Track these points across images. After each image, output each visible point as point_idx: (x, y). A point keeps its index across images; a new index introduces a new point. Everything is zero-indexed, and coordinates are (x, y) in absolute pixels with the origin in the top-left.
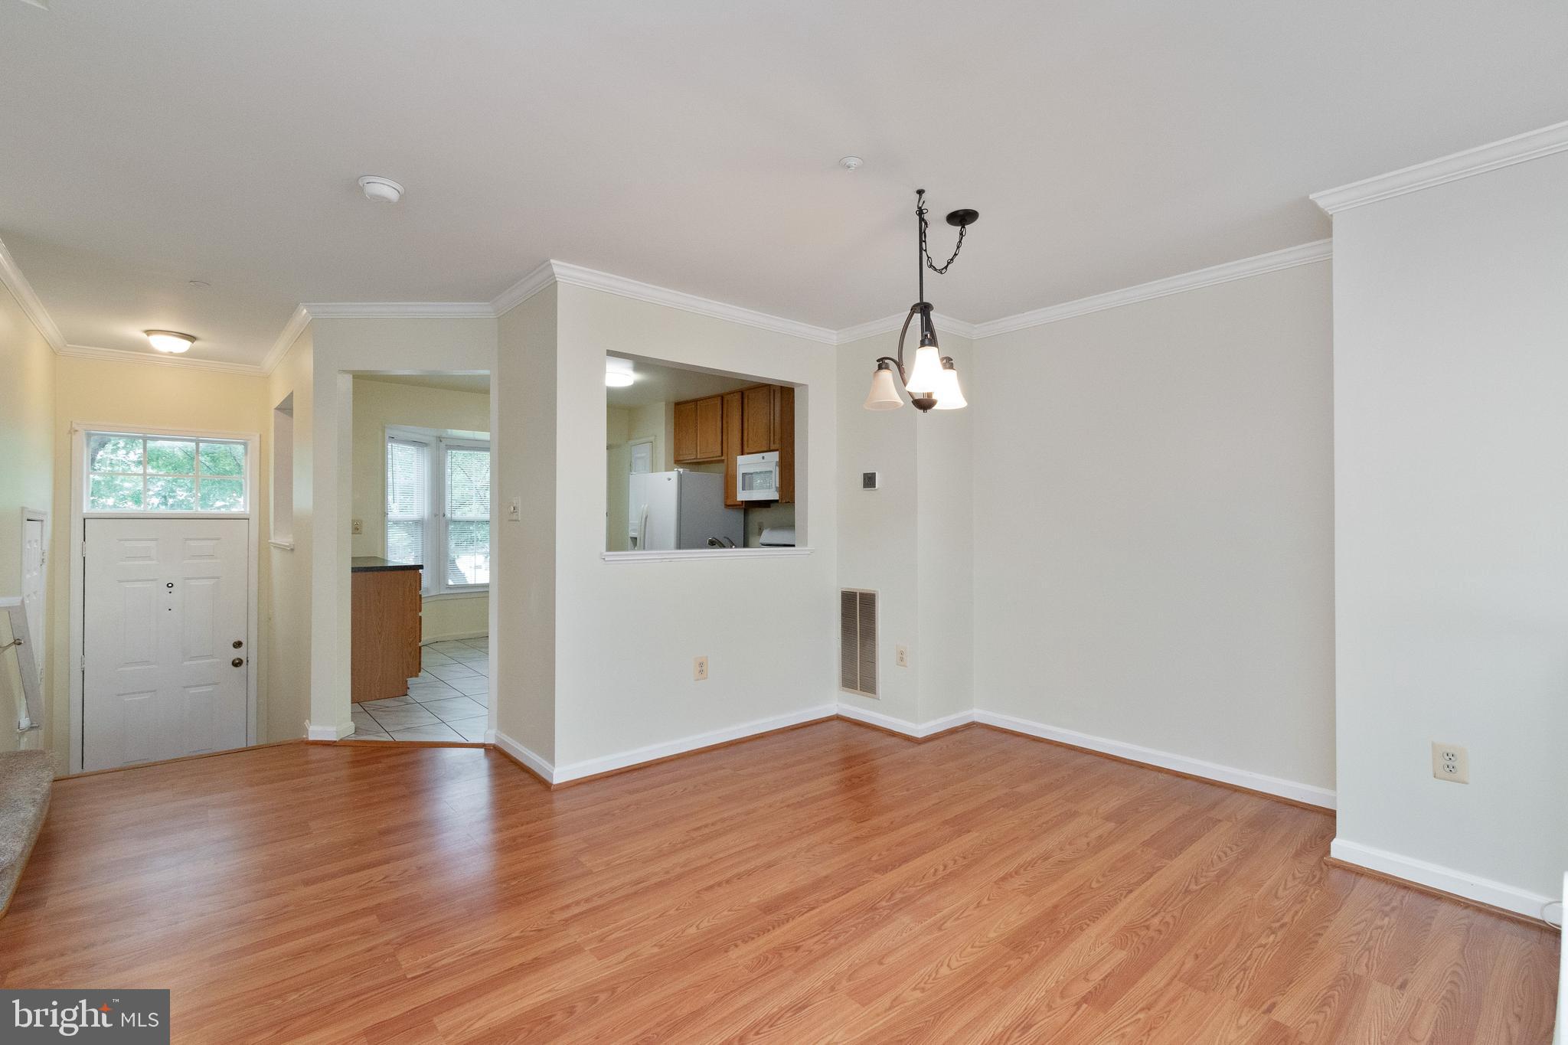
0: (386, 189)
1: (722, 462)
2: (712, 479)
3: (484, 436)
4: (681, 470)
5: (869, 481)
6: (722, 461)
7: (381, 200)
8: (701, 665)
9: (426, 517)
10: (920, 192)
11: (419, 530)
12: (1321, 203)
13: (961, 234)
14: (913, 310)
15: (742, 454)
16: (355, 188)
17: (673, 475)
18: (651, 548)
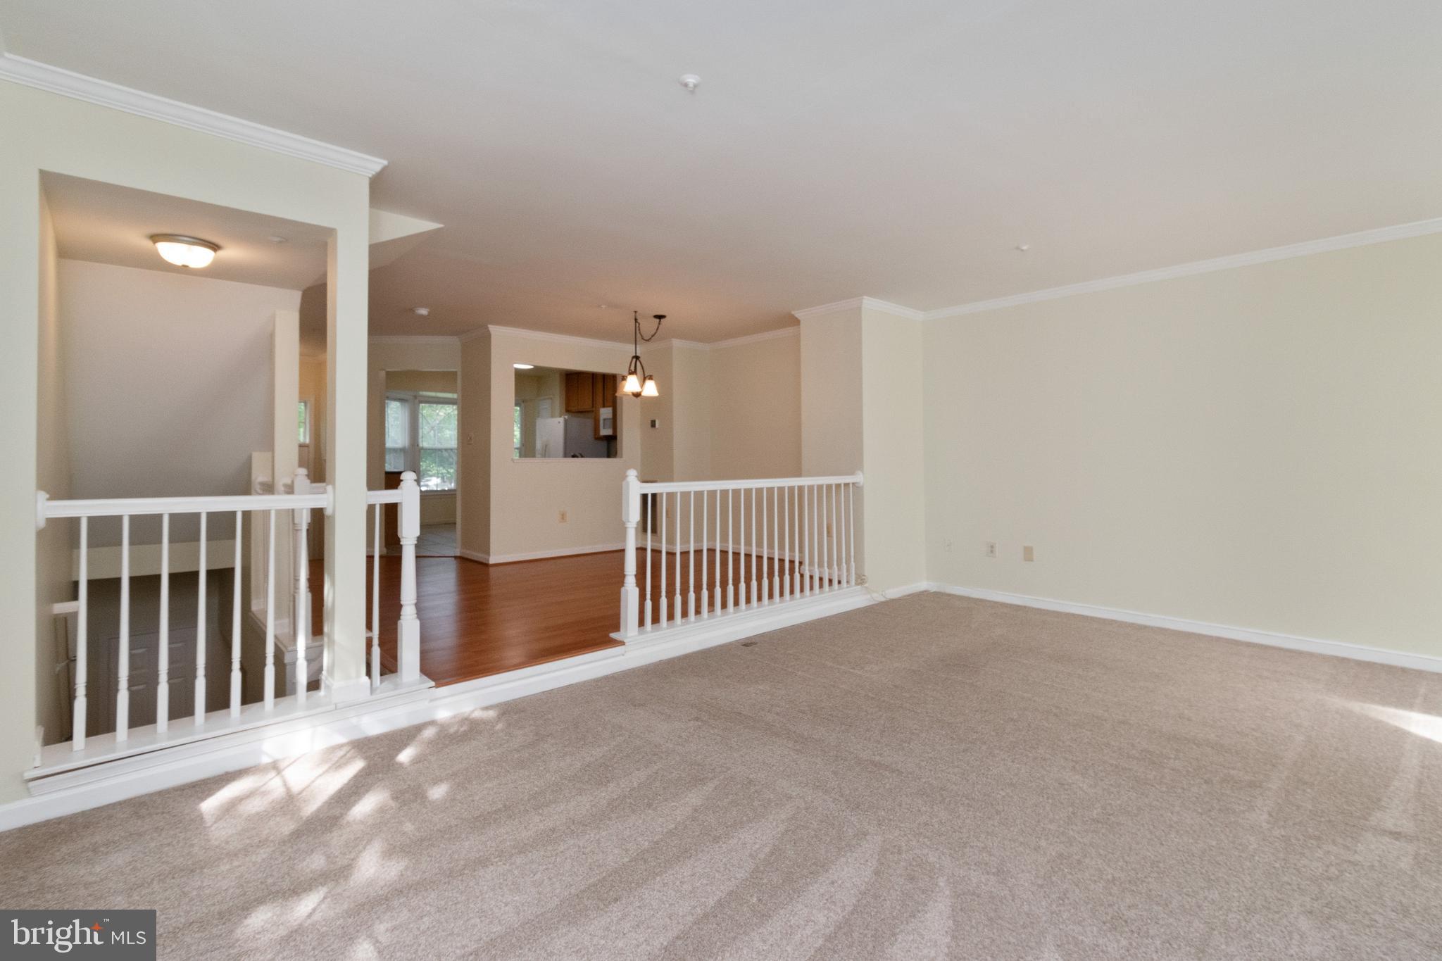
0: (423, 311)
1: (591, 412)
2: (589, 423)
3: (455, 396)
4: (566, 417)
5: (653, 424)
6: (593, 411)
7: (422, 316)
8: (563, 515)
9: (407, 445)
10: (636, 312)
11: (402, 455)
12: (796, 316)
13: (659, 324)
14: (633, 357)
15: (604, 406)
16: (412, 310)
17: (561, 420)
18: (549, 457)
